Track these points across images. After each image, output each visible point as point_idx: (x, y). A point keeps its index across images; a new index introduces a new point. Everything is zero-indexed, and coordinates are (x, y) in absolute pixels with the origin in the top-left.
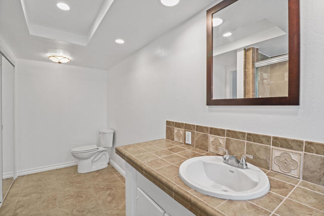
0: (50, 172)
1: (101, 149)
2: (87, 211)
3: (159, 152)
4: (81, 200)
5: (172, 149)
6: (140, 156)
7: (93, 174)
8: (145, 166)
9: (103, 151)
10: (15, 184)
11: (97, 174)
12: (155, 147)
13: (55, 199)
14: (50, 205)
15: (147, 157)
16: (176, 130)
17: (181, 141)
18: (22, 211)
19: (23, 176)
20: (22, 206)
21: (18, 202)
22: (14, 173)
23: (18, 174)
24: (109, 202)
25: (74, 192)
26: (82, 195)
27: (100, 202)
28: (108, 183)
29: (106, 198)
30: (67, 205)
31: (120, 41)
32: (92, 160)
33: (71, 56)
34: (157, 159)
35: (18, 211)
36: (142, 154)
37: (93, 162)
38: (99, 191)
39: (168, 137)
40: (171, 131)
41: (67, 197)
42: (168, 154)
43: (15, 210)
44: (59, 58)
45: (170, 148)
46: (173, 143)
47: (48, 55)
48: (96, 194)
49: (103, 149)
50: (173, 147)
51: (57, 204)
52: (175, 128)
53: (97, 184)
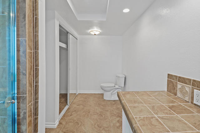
0: (91, 95)
1: (117, 87)
2: (103, 128)
3: (156, 108)
4: (101, 118)
5: (173, 106)
6: (134, 107)
7: (111, 102)
8: (136, 123)
9: (118, 88)
10: (77, 97)
11: (114, 103)
12: (153, 99)
13: (89, 112)
14: (86, 115)
15: (141, 111)
16: (179, 85)
17: (187, 99)
18: (74, 114)
19: (80, 94)
20: (75, 111)
21: (75, 108)
22: (77, 91)
23: (78, 92)
24: (117, 127)
25: (99, 111)
26: (103, 115)
27: (112, 125)
28: (119, 112)
29: (116, 123)
30: (94, 119)
31: (126, 10)
32: (111, 93)
33: (101, 29)
34: (152, 118)
35: (73, 113)
36: (136, 105)
37: (112, 94)
38: (113, 116)
39: (169, 90)
40: (173, 85)
41: (95, 113)
42: (167, 113)
43: (72, 112)
44: (95, 32)
45: (171, 104)
46: (176, 99)
47: (90, 31)
48: (111, 118)
49: (118, 87)
50: (175, 104)
51: (89, 116)
52: (178, 82)
53: (113, 110)
